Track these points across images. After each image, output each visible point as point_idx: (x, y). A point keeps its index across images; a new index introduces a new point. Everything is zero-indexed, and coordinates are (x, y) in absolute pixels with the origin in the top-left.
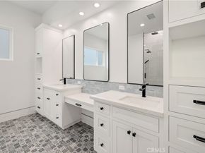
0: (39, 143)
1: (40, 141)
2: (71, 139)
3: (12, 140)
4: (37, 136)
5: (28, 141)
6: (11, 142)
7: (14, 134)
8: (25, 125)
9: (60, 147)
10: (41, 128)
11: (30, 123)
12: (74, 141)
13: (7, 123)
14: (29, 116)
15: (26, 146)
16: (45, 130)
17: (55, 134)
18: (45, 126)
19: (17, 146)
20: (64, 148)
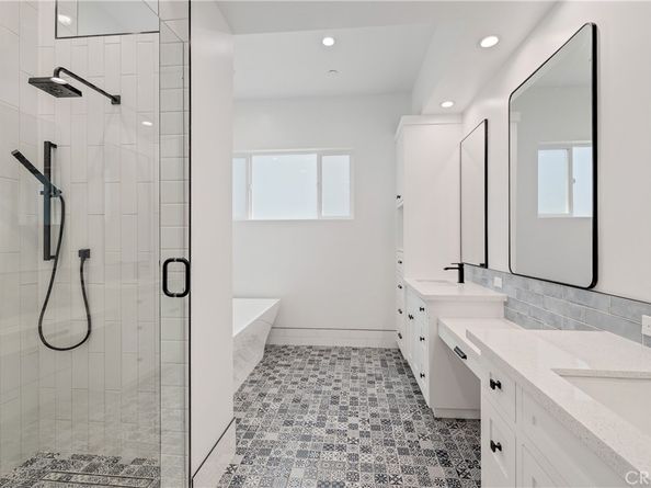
0: (368, 416)
1: (374, 415)
2: (441, 453)
3: (334, 385)
4: (373, 400)
5: (354, 401)
6: (330, 388)
7: (341, 377)
8: (367, 366)
9: (403, 452)
10: (389, 386)
11: (374, 367)
12: (446, 463)
13: (341, 350)
14: (381, 351)
15: (346, 408)
16: (393, 396)
17: (409, 417)
18: (400, 385)
19: (335, 400)
20: (410, 461)
